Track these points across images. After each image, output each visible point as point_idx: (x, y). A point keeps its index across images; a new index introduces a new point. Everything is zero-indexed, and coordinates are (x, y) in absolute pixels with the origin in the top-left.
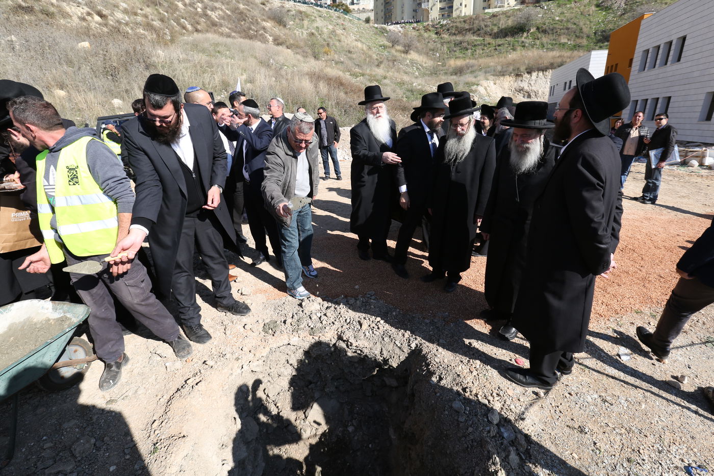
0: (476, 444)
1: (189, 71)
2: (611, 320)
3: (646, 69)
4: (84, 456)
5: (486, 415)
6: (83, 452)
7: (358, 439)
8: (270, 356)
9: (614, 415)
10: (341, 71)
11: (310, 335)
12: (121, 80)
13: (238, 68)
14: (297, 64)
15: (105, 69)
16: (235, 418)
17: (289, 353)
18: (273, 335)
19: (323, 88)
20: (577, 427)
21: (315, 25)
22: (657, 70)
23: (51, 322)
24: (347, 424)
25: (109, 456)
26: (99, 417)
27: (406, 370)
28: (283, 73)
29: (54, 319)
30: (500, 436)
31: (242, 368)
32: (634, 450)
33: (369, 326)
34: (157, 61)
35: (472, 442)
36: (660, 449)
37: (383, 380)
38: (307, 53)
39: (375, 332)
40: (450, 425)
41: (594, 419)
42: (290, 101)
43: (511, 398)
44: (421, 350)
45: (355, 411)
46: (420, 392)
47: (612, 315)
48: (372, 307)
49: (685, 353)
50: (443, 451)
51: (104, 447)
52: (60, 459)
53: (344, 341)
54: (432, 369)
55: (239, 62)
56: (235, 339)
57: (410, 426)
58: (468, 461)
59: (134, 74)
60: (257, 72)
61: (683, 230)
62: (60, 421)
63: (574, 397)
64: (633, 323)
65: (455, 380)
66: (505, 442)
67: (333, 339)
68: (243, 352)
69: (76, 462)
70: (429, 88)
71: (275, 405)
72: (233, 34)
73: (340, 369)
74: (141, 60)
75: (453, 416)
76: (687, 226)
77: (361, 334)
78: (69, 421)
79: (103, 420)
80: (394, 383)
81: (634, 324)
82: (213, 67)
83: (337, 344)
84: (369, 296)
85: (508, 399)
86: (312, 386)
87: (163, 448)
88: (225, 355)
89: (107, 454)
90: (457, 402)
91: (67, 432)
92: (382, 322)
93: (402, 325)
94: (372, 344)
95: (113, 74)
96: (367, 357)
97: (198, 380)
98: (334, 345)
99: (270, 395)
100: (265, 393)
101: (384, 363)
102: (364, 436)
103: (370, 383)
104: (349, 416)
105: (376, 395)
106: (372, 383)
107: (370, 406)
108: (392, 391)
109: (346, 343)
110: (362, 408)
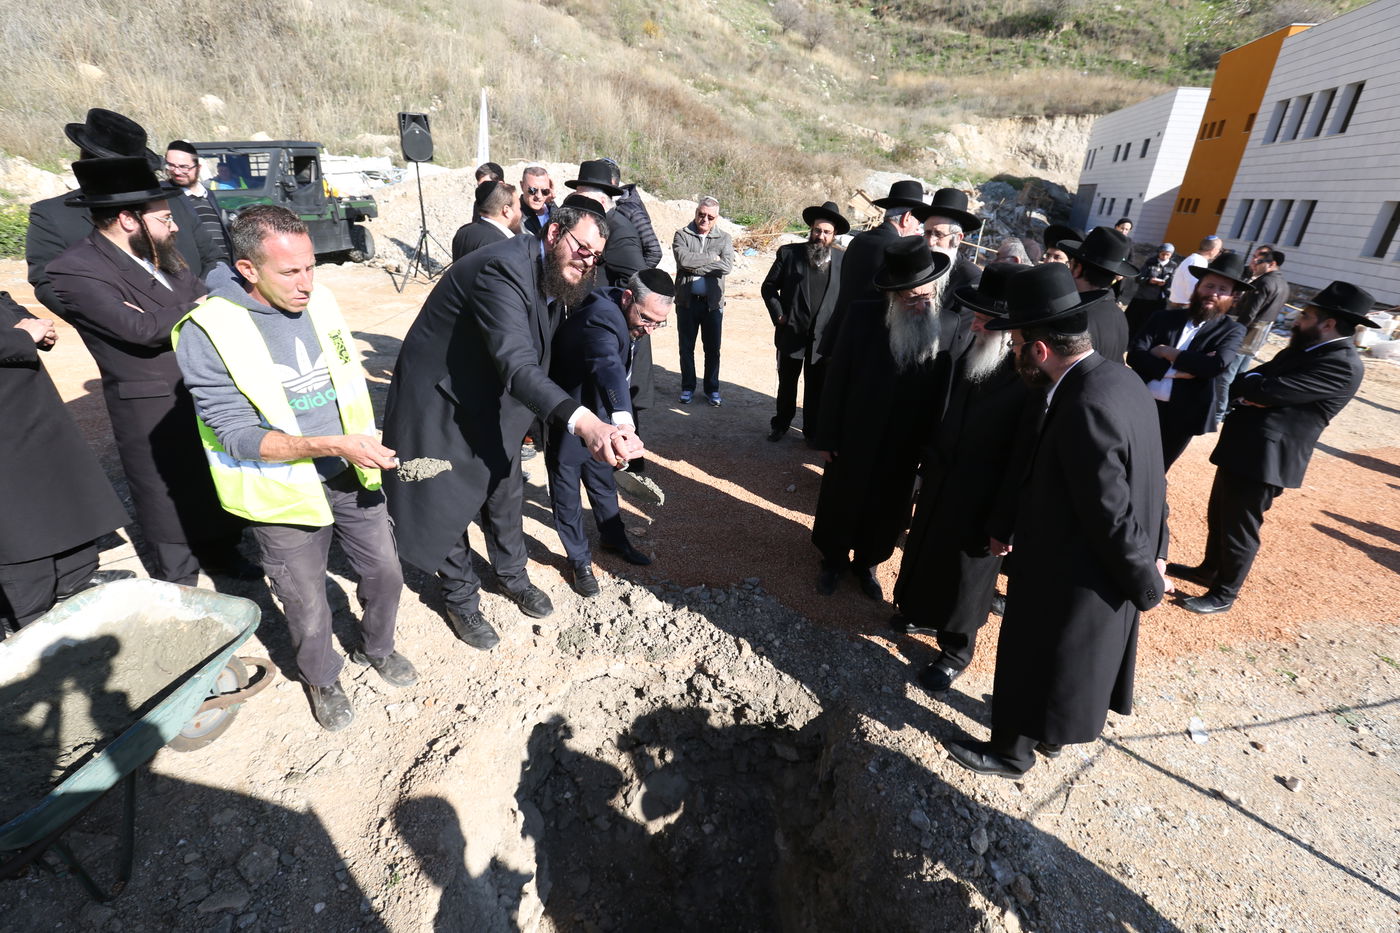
0: (949, 889)
1: (365, 47)
2: (1179, 663)
3: (1279, 139)
4: (264, 882)
5: (966, 838)
6: (261, 876)
7: (719, 846)
8: (572, 695)
9: (1177, 844)
10: (676, 74)
11: (647, 660)
12: (221, 53)
13: (467, 52)
14: (587, 51)
15: (186, 26)
16: (514, 812)
17: (606, 690)
18: (579, 658)
19: (640, 109)
20: (1115, 864)
22: (1301, 144)
23: (181, 627)
24: (700, 819)
25: (308, 885)
27: (818, 736)
28: (560, 70)
29: (188, 623)
30: (989, 876)
31: (525, 717)
32: (1207, 911)
33: (755, 650)
34: (297, 20)
35: (943, 885)
36: (1250, 910)
37: (770, 747)
38: (608, 28)
39: (765, 663)
41: (1144, 851)
42: (571, 133)
43: (1005, 806)
45: (717, 797)
46: (847, 782)
47: (1180, 653)
48: (758, 610)
49: (1299, 734)
50: (888, 894)
51: (297, 866)
52: (220, 886)
53: (709, 676)
54: (870, 743)
55: (471, 39)
56: (508, 662)
57: (823, 838)
58: (935, 917)
59: (249, 44)
60: (506, 63)
61: (1311, 484)
62: (204, 810)
63: (1112, 810)
64: (1214, 671)
66: (998, 888)
67: (686, 671)
68: (526, 689)
69: (250, 892)
70: (849, 129)
71: (573, 780)
73: (694, 722)
74: (264, 14)
75: (911, 836)
76: (1321, 477)
77: (740, 664)
78: (221, 811)
79: (287, 814)
80: (792, 754)
81: (1216, 672)
82: (414, 43)
83: (695, 682)
84: (751, 587)
86: (642, 748)
87: (408, 876)
88: (494, 693)
89: (305, 880)
90: (918, 811)
91: (222, 833)
92: (777, 643)
93: (814, 650)
94: (761, 685)
95: (204, 39)
96: (750, 708)
97: (452, 745)
98: (689, 681)
99: (563, 762)
100: (554, 758)
101: (776, 721)
102: (731, 843)
103: (747, 751)
104: (705, 805)
105: (755, 771)
106: (750, 751)
107: (743, 789)
108: (785, 767)
109: (712, 679)
110: (728, 793)
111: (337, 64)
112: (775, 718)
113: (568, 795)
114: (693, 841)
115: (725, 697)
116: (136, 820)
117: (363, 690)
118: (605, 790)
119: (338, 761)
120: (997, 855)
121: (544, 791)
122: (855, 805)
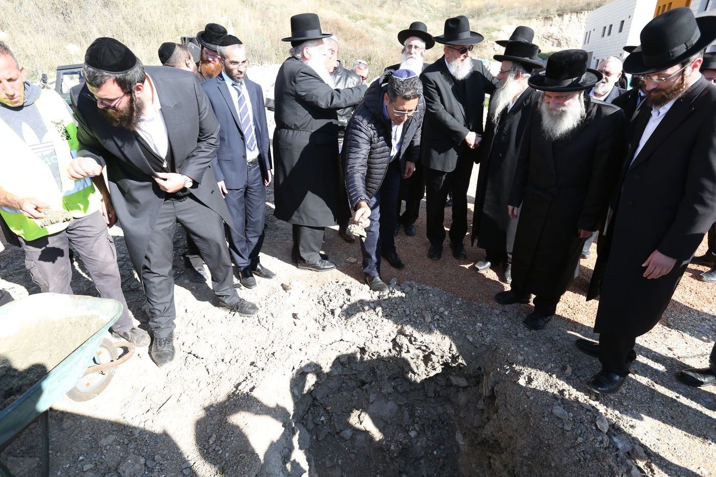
0: (589, 456)
1: (158, 10)
5: (593, 422)
6: (134, 475)
7: (421, 445)
8: (321, 354)
10: (337, 12)
12: (75, 20)
15: (54, 6)
16: (292, 427)
17: (342, 350)
18: (323, 330)
23: (73, 320)
24: (407, 428)
26: (141, 432)
27: (480, 368)
29: (77, 318)
30: (614, 447)
31: (294, 368)
35: (584, 454)
37: (448, 379)
40: (552, 434)
45: (416, 414)
46: (505, 394)
47: (705, 305)
50: (545, 463)
51: (157, 468)
53: (406, 336)
56: (279, 336)
57: (492, 432)
59: (91, 13)
62: (95, 437)
63: (685, 401)
65: (547, 381)
66: (621, 454)
67: (392, 334)
71: (325, 409)
73: (399, 367)
75: (556, 424)
78: (106, 436)
79: (148, 435)
80: (463, 382)
83: (398, 340)
86: (367, 386)
87: (231, 468)
88: (273, 354)
89: (163, 476)
90: (558, 407)
91: (107, 450)
92: (446, 313)
93: (470, 316)
95: (64, 12)
96: (434, 354)
97: (251, 386)
98: (394, 341)
99: (318, 398)
100: (312, 396)
101: (452, 361)
102: (428, 442)
103: (433, 383)
104: (410, 419)
105: (439, 395)
106: (435, 383)
107: (432, 408)
108: (458, 391)
109: (409, 338)
110: (424, 411)
111: (143, 21)
112: (450, 360)
113: (323, 419)
114: (404, 442)
115: (418, 348)
116: (51, 446)
117: (191, 356)
119: (178, 401)
120: (616, 433)
121: (308, 417)
122: (512, 408)
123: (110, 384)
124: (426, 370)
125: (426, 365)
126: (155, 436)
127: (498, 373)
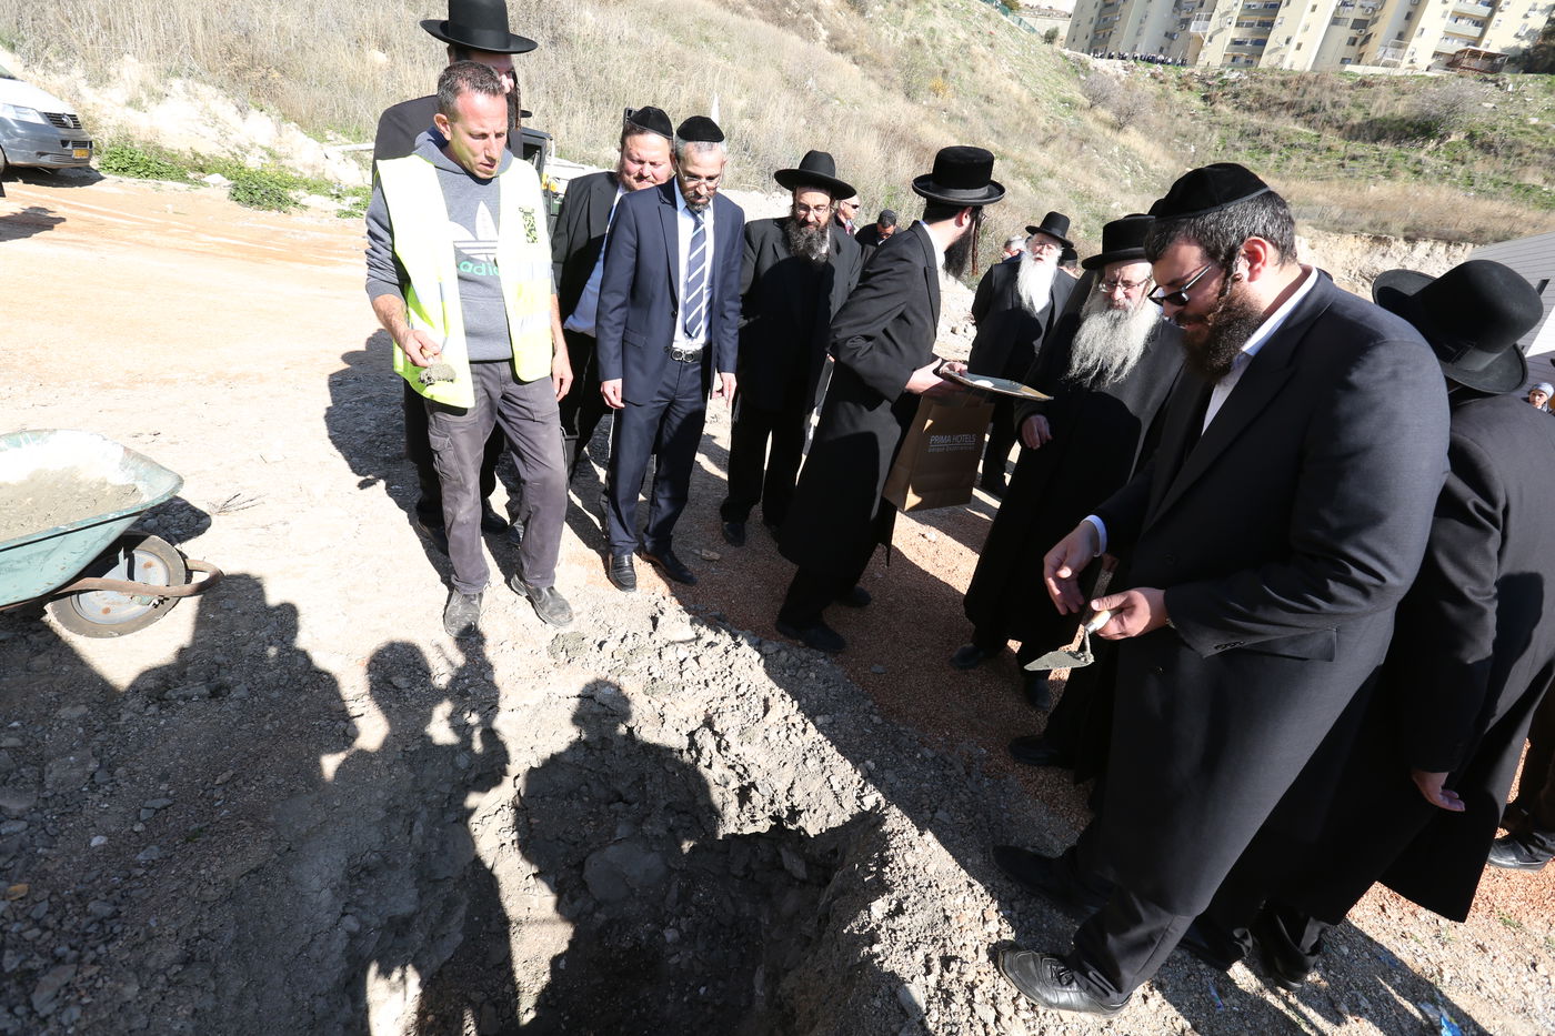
1: (634, 66)
2: (1422, 918)
4: (59, 793)
6: (62, 784)
7: (679, 963)
8: (543, 709)
11: (645, 693)
13: (734, 83)
14: (863, 100)
17: (589, 717)
21: (929, 23)
24: (666, 919)
25: (106, 811)
26: (131, 719)
27: (835, 852)
28: (827, 113)
33: (786, 718)
34: (576, 33)
37: (779, 855)
38: (892, 80)
39: (792, 737)
43: (1062, 1028)
44: (881, 820)
45: (695, 898)
51: (107, 788)
53: (715, 733)
54: (888, 876)
55: (742, 71)
57: (793, 989)
60: (771, 98)
64: (1482, 948)
65: (933, 926)
67: (692, 720)
69: (38, 798)
72: (749, 8)
77: (759, 731)
78: (74, 706)
79: (136, 729)
80: (800, 870)
82: (684, 68)
83: (696, 738)
85: (1052, 1028)
86: (620, 806)
89: (106, 805)
91: (60, 728)
94: (775, 763)
96: (757, 790)
98: (691, 734)
101: (788, 817)
102: (695, 963)
103: (749, 849)
104: (678, 903)
105: (753, 879)
106: (751, 850)
107: (732, 899)
108: (790, 885)
109: (718, 739)
110: (711, 898)
112: (786, 813)
113: (515, 836)
115: (729, 767)
118: (561, 844)
122: (838, 953)
123: (153, 627)
124: (738, 817)
125: (741, 806)
126: (147, 734)
127: (853, 873)
